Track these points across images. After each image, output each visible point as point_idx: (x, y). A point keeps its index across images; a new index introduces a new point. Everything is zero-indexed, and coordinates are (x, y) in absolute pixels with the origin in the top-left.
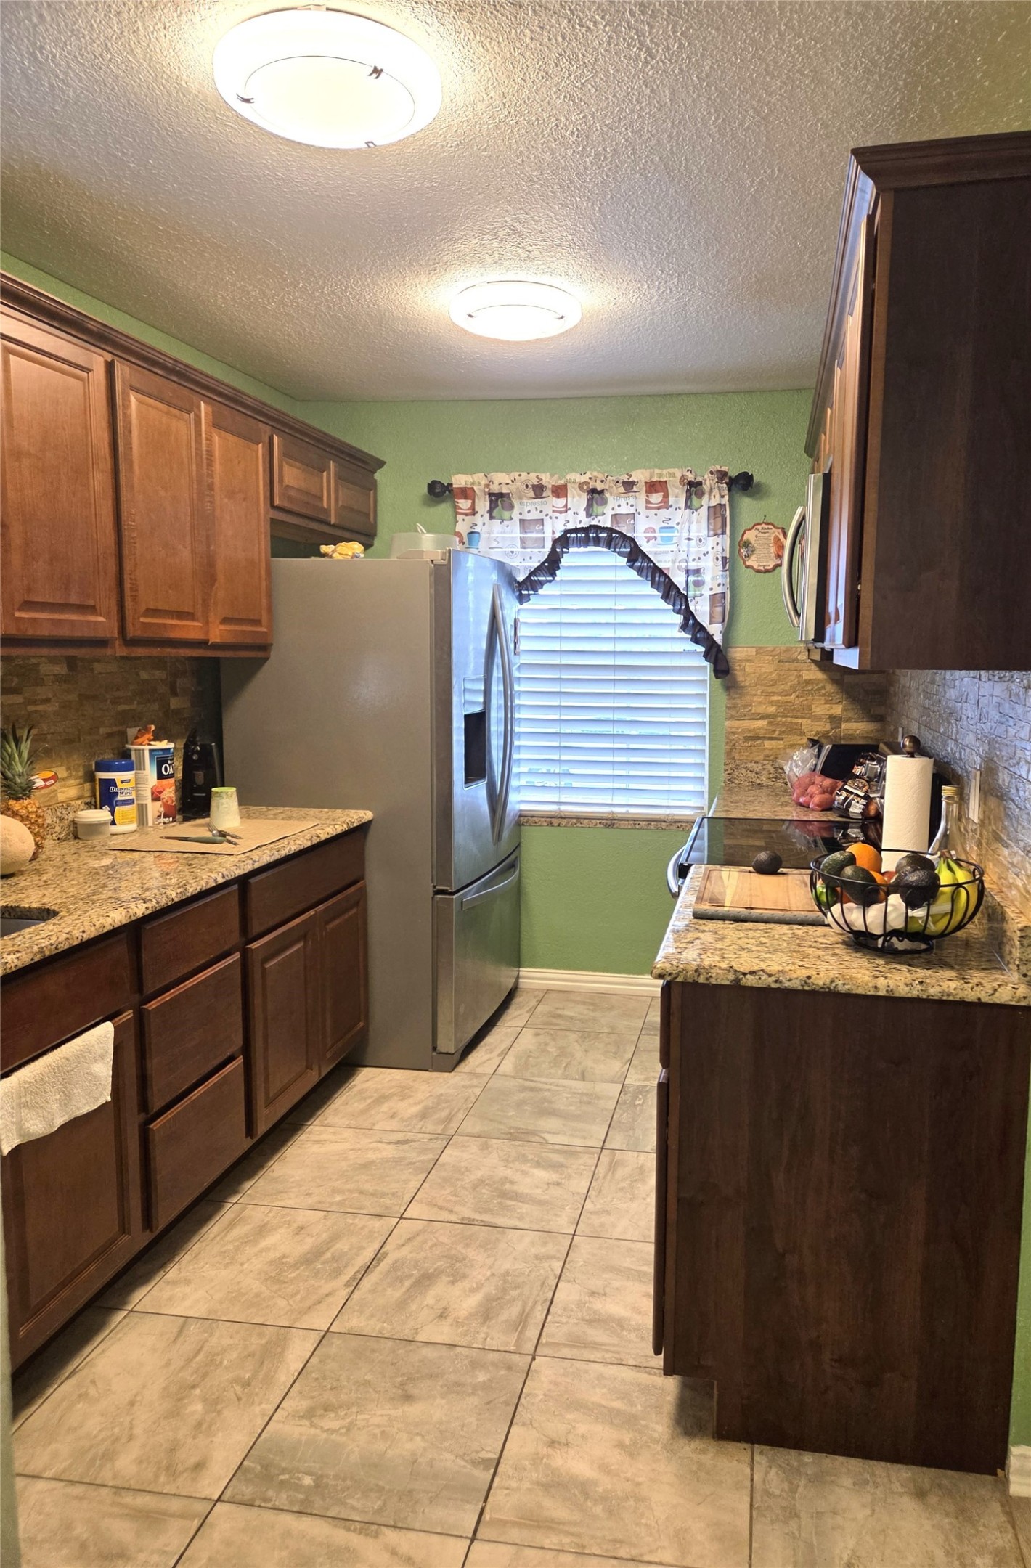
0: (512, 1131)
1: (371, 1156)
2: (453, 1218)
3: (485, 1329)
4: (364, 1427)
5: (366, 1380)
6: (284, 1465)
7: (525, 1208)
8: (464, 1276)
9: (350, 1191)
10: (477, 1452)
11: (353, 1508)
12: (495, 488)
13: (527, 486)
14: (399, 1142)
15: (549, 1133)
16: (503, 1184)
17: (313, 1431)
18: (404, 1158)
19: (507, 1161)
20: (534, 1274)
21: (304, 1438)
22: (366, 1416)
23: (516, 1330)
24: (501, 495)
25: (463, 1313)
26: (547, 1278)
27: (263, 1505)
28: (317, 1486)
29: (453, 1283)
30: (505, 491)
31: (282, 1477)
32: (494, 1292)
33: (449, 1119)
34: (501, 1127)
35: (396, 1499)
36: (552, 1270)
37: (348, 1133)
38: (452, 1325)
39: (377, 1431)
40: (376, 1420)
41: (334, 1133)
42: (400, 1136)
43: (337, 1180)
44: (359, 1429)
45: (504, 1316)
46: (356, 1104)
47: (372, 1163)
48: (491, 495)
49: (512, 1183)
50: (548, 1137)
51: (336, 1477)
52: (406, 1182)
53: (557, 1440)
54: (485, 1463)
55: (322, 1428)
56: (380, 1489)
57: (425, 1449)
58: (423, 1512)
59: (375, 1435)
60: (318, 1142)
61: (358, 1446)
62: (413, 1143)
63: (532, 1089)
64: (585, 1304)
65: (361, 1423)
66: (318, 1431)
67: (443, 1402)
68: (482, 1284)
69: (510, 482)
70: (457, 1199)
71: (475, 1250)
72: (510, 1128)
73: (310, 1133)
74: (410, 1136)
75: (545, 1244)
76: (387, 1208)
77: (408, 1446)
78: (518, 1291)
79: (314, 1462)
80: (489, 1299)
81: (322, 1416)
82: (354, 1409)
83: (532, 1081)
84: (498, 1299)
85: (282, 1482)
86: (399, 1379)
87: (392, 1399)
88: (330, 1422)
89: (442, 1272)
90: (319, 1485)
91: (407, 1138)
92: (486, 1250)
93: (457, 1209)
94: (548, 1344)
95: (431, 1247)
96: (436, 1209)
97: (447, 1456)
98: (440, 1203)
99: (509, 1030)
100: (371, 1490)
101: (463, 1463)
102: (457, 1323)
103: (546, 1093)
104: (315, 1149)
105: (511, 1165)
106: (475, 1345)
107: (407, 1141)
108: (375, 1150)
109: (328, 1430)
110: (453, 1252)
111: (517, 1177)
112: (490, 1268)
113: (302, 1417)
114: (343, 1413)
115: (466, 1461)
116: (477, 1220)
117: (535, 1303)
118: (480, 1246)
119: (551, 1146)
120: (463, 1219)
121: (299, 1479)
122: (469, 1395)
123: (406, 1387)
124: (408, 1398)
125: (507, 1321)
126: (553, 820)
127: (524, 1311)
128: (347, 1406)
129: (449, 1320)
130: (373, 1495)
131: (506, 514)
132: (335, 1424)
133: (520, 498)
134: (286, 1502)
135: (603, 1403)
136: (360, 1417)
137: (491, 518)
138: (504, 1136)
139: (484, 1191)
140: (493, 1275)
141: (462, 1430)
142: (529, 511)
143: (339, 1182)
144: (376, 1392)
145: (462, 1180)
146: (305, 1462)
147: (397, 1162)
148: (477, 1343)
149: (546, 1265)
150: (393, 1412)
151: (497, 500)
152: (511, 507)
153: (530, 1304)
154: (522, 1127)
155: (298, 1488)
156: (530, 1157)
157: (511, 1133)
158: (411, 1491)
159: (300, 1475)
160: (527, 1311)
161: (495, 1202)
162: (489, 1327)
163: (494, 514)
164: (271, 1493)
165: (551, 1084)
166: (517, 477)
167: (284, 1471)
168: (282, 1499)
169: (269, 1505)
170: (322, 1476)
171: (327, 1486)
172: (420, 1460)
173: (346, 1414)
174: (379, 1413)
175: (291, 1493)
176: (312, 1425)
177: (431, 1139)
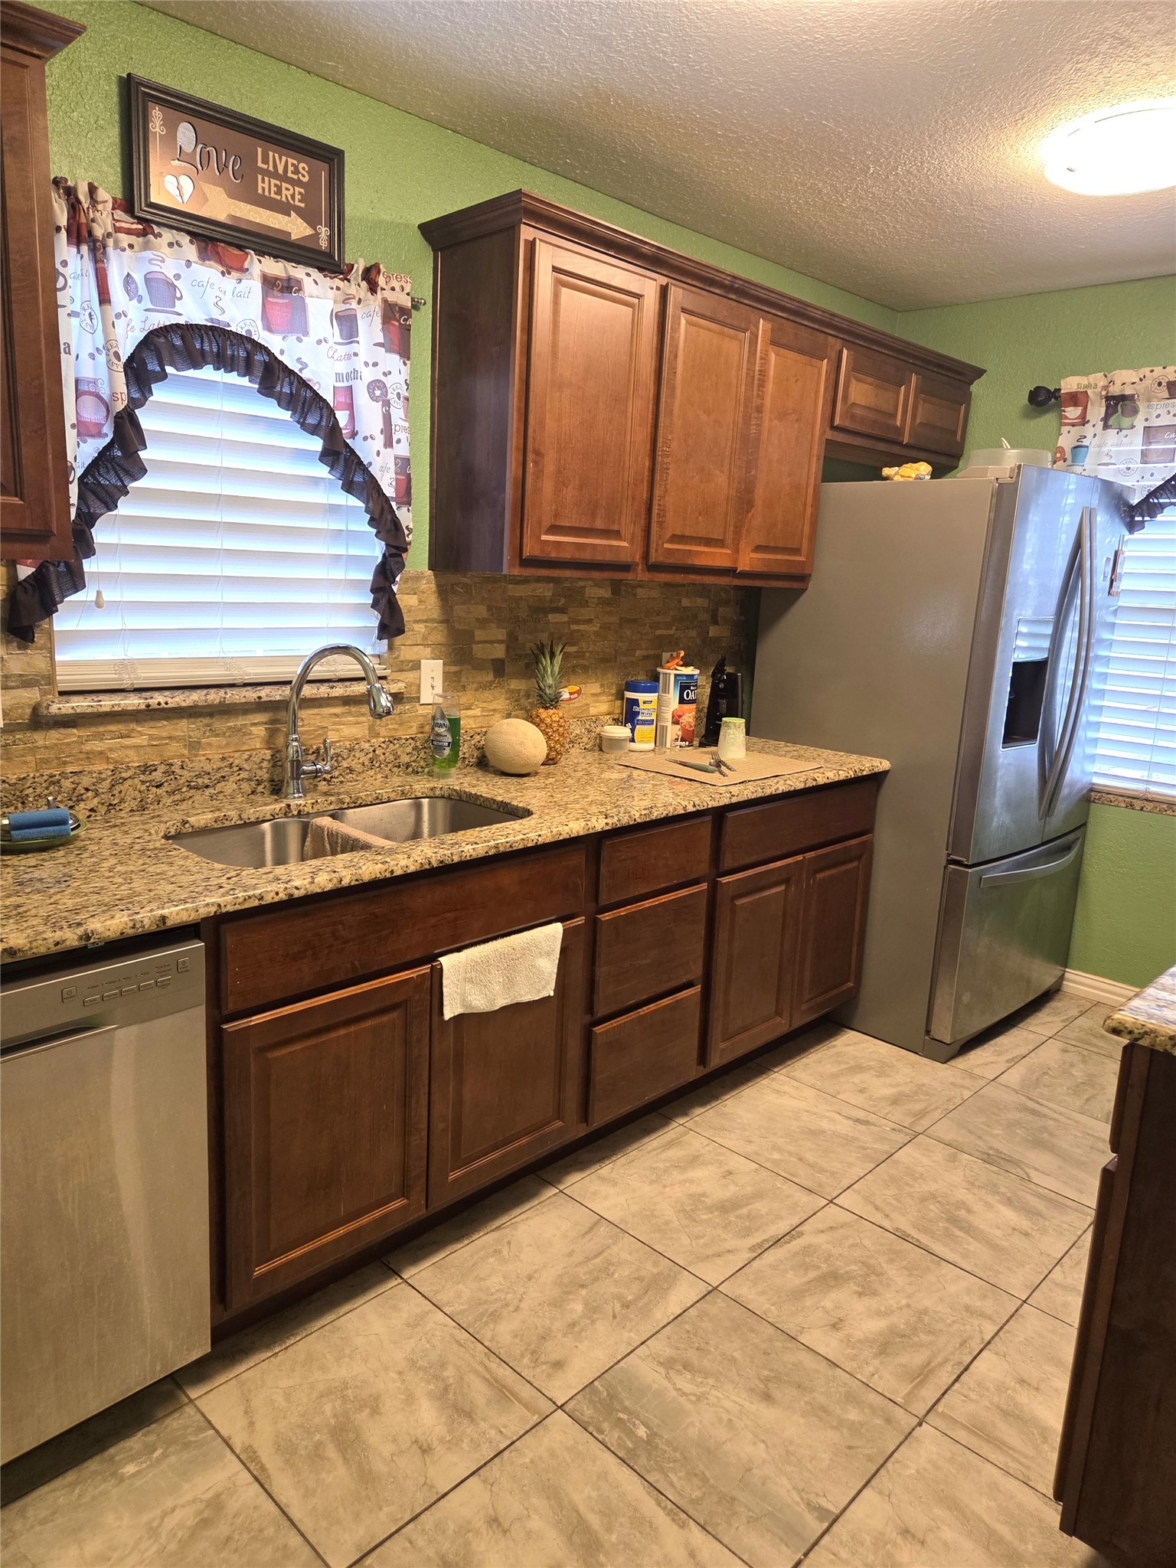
0: (991, 1152)
1: (825, 1125)
2: (886, 1224)
3: (877, 1362)
4: (714, 1404)
5: (732, 1356)
6: (627, 1403)
7: (974, 1246)
8: (875, 1294)
9: (790, 1154)
10: (817, 1495)
11: (672, 1484)
12: (1115, 390)
13: (1160, 384)
14: (858, 1121)
15: (1036, 1169)
16: (958, 1208)
17: (665, 1383)
18: (855, 1139)
19: (972, 1184)
20: (956, 1327)
21: (655, 1386)
22: (719, 1395)
23: (912, 1382)
24: (1123, 398)
25: (858, 1334)
26: (971, 1337)
27: (594, 1433)
28: (648, 1442)
29: (860, 1294)
30: (1128, 392)
31: (621, 1415)
32: (902, 1326)
33: (922, 1114)
34: (979, 1143)
35: (715, 1498)
36: (981, 1332)
37: (809, 1093)
38: (842, 1341)
39: (725, 1417)
40: (728, 1404)
41: (797, 1088)
42: (861, 1115)
43: (782, 1137)
44: (708, 1404)
45: (904, 1359)
46: (829, 1066)
47: (823, 1132)
48: (1108, 398)
49: (969, 1211)
50: (1033, 1174)
51: (669, 1443)
52: (850, 1165)
53: (912, 1531)
54: (821, 1512)
55: (675, 1384)
56: (705, 1480)
57: (764, 1462)
58: (737, 1529)
59: (720, 1420)
60: (778, 1092)
61: (701, 1422)
62: (872, 1127)
63: (1034, 1112)
64: (1008, 1389)
65: (713, 1400)
66: (670, 1386)
67: (802, 1421)
68: (892, 1312)
69: (1137, 380)
70: (899, 1205)
71: (897, 1270)
72: (991, 1148)
73: (773, 1079)
74: (872, 1118)
75: (984, 1297)
76: (820, 1185)
77: (749, 1449)
78: (930, 1338)
79: (655, 1416)
80: (892, 1331)
81: (679, 1372)
82: (711, 1381)
83: (1038, 1103)
84: (904, 1336)
85: (620, 1419)
86: (766, 1373)
87: (752, 1390)
88: (684, 1382)
89: (853, 1278)
90: (650, 1443)
91: (869, 1119)
92: (911, 1275)
93: (895, 1215)
94: (943, 1415)
95: (851, 1246)
96: (870, 1207)
97: (785, 1481)
98: (879, 1202)
99: (1031, 1036)
100: (696, 1475)
101: (798, 1499)
102: (848, 1341)
103: (1051, 1122)
104: (772, 1098)
105: (976, 1191)
106: (859, 1376)
107: (867, 1123)
108: (831, 1120)
109: (680, 1389)
110: (872, 1261)
111: (978, 1207)
112: (909, 1297)
113: (661, 1364)
114: (700, 1380)
115: (802, 1498)
116: (913, 1238)
117: (946, 1361)
118: (905, 1268)
119: (1033, 1186)
120: (897, 1229)
121: (634, 1425)
122: (832, 1427)
123: (770, 1385)
124: (767, 1397)
125: (904, 1366)
126: (1134, 801)
127: (929, 1363)
128: (706, 1374)
129: (840, 1335)
130: (696, 1481)
131: (1126, 421)
132: (688, 1388)
133: (1149, 400)
134: (615, 1443)
135: (986, 1518)
136: (713, 1392)
137: (1106, 427)
138: (978, 1154)
139: (932, 1207)
140: (908, 1306)
141: (810, 1462)
142: (1158, 416)
143: (782, 1140)
144: (739, 1375)
145: (911, 1186)
146: (647, 1411)
147: (848, 1140)
148: (862, 1374)
149: (976, 1322)
150: (747, 1404)
151: (1116, 405)
152: (1135, 411)
153: (939, 1359)
154: (1004, 1151)
155: (631, 1434)
156: (1002, 1190)
157: (989, 1155)
158: (733, 1499)
159: (637, 1422)
160: (933, 1364)
161: (941, 1225)
162: (882, 1363)
163: (1111, 422)
164: (606, 1426)
165: (1060, 1114)
166: (1148, 374)
167: (625, 1410)
168: (613, 1437)
169: (600, 1437)
170: (656, 1434)
171: (656, 1447)
172: (755, 1471)
173: (701, 1383)
174: (733, 1398)
175: (622, 1435)
176: (668, 1378)
177: (894, 1130)
